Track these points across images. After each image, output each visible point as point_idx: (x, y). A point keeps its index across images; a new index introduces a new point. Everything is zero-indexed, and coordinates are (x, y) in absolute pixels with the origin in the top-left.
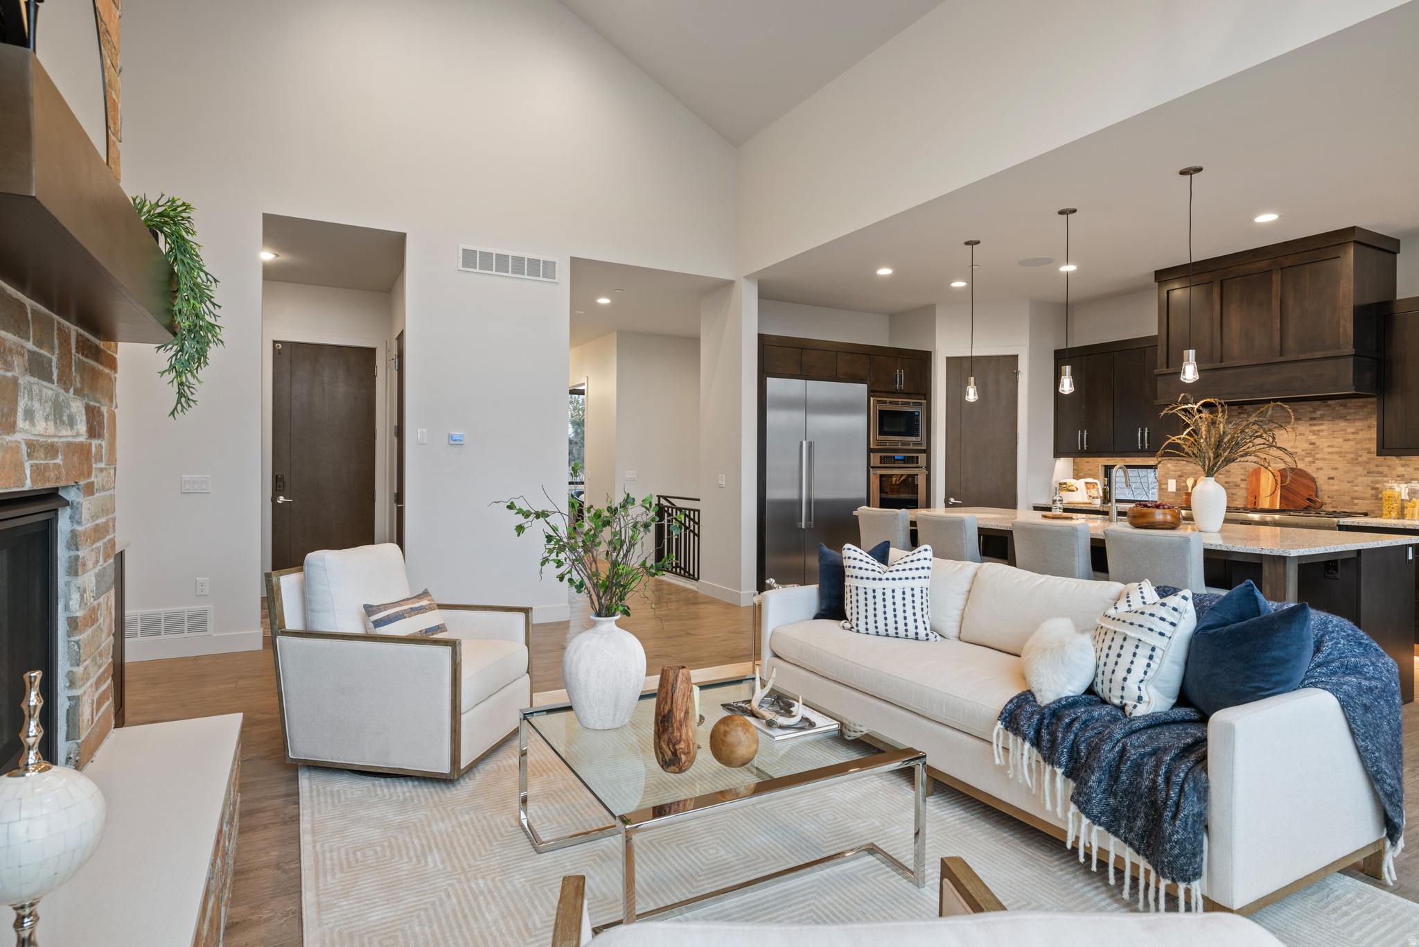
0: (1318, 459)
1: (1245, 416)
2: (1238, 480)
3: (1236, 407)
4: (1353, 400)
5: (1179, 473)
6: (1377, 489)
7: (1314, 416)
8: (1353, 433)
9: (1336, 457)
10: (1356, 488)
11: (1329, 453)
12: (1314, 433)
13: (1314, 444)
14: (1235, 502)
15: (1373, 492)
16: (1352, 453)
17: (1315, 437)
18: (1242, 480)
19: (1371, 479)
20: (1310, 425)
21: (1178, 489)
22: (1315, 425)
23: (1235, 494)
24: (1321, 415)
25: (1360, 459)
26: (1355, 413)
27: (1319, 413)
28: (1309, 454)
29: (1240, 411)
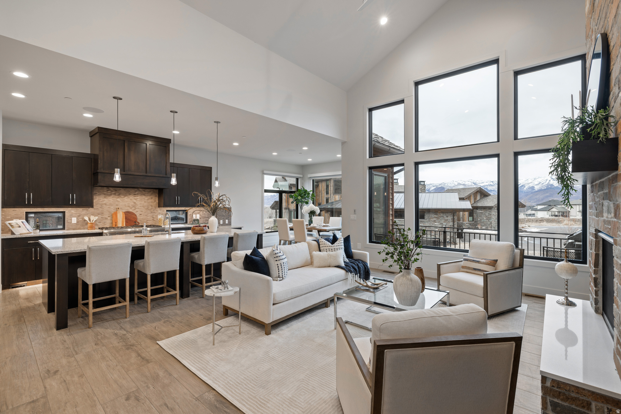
0: (136, 208)
1: (110, 192)
2: (107, 216)
3: (106, 188)
4: (147, 189)
5: (78, 215)
6: (154, 217)
7: (135, 193)
8: (147, 200)
9: (142, 208)
10: (148, 217)
11: (140, 206)
12: (135, 199)
13: (135, 203)
14: (106, 225)
15: (153, 218)
16: (147, 206)
17: (135, 201)
18: (109, 216)
19: (152, 214)
20: (134, 197)
21: (77, 222)
22: (135, 197)
23: (106, 222)
24: (138, 193)
25: (149, 208)
26: (147, 193)
27: (137, 192)
28: (134, 207)
29: (107, 189)
